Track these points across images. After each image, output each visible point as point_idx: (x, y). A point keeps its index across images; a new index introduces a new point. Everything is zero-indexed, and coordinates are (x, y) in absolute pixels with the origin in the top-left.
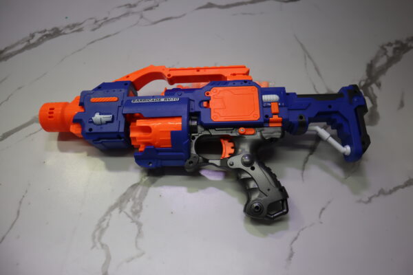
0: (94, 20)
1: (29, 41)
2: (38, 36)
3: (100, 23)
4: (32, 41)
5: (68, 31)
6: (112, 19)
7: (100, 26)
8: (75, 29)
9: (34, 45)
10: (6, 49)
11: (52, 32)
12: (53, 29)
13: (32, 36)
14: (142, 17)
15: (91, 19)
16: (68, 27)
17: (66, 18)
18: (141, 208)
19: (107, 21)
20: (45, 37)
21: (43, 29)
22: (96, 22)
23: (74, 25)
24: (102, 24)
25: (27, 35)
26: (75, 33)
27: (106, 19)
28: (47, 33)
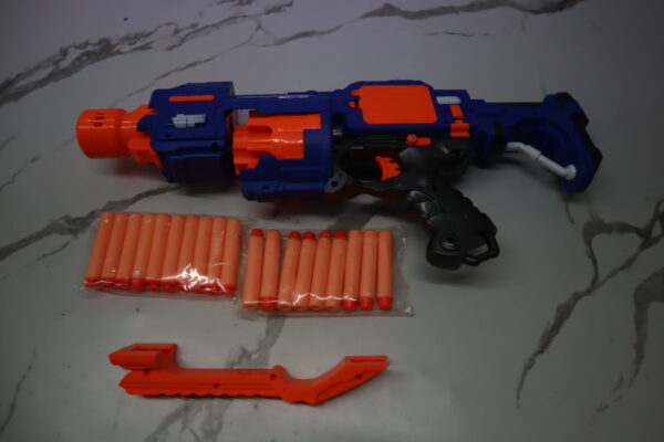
0: (172, 29)
1: (57, 64)
2: (74, 54)
3: (182, 34)
4: (64, 64)
5: (126, 47)
6: (206, 27)
7: (183, 40)
8: (139, 44)
9: (67, 72)
10: (19, 76)
11: (97, 48)
12: (100, 42)
13: (64, 53)
14: (259, 27)
15: (168, 24)
16: (127, 38)
17: (126, 19)
18: (220, 424)
19: (196, 30)
20: (85, 58)
21: (83, 41)
22: (177, 31)
23: (138, 36)
24: (187, 35)
25: (56, 51)
26: (139, 53)
27: (194, 26)
28: (90, 48)
